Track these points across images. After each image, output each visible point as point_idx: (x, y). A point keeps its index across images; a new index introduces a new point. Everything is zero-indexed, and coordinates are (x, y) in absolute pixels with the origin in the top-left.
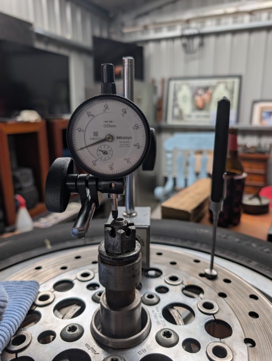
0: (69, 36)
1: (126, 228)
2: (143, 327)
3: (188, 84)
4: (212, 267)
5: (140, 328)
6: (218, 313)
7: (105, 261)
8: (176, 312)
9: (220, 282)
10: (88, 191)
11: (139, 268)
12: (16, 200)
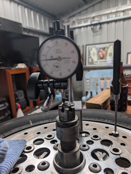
0: (38, 29)
1: (70, 107)
2: (81, 162)
3: (95, 47)
4: (116, 130)
5: (80, 162)
6: (122, 154)
7: (59, 126)
8: (99, 154)
9: (120, 138)
10: (49, 89)
11: (78, 129)
12: (16, 105)
